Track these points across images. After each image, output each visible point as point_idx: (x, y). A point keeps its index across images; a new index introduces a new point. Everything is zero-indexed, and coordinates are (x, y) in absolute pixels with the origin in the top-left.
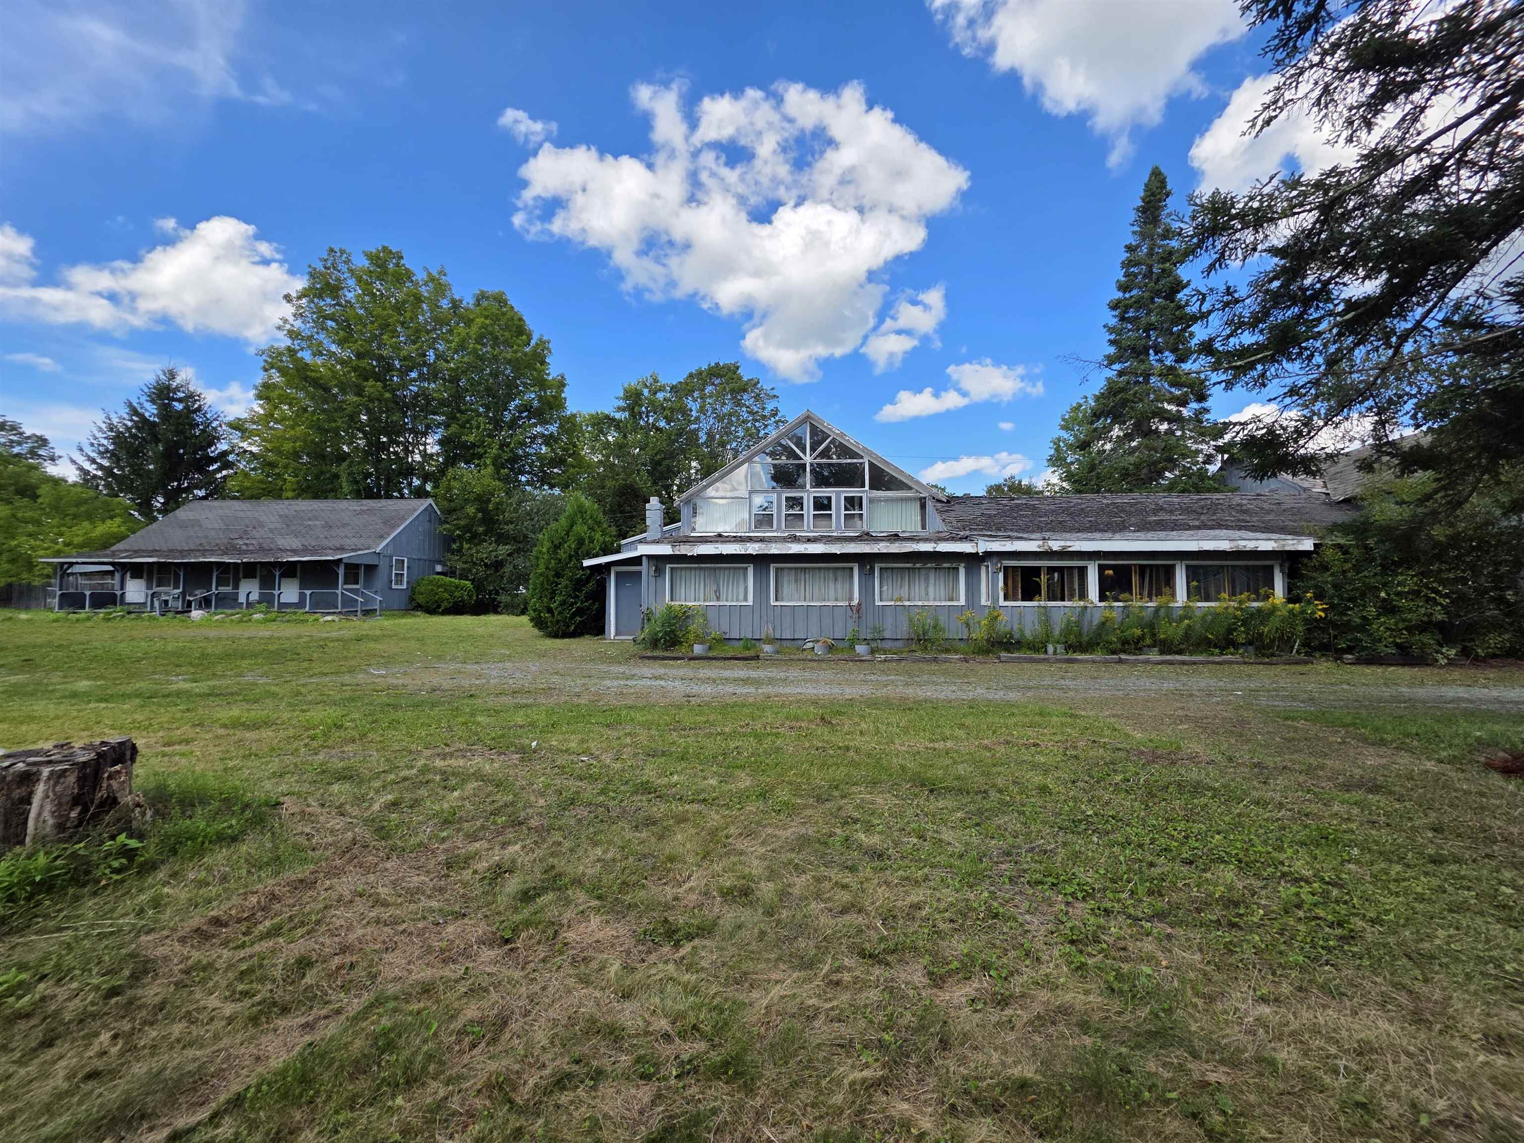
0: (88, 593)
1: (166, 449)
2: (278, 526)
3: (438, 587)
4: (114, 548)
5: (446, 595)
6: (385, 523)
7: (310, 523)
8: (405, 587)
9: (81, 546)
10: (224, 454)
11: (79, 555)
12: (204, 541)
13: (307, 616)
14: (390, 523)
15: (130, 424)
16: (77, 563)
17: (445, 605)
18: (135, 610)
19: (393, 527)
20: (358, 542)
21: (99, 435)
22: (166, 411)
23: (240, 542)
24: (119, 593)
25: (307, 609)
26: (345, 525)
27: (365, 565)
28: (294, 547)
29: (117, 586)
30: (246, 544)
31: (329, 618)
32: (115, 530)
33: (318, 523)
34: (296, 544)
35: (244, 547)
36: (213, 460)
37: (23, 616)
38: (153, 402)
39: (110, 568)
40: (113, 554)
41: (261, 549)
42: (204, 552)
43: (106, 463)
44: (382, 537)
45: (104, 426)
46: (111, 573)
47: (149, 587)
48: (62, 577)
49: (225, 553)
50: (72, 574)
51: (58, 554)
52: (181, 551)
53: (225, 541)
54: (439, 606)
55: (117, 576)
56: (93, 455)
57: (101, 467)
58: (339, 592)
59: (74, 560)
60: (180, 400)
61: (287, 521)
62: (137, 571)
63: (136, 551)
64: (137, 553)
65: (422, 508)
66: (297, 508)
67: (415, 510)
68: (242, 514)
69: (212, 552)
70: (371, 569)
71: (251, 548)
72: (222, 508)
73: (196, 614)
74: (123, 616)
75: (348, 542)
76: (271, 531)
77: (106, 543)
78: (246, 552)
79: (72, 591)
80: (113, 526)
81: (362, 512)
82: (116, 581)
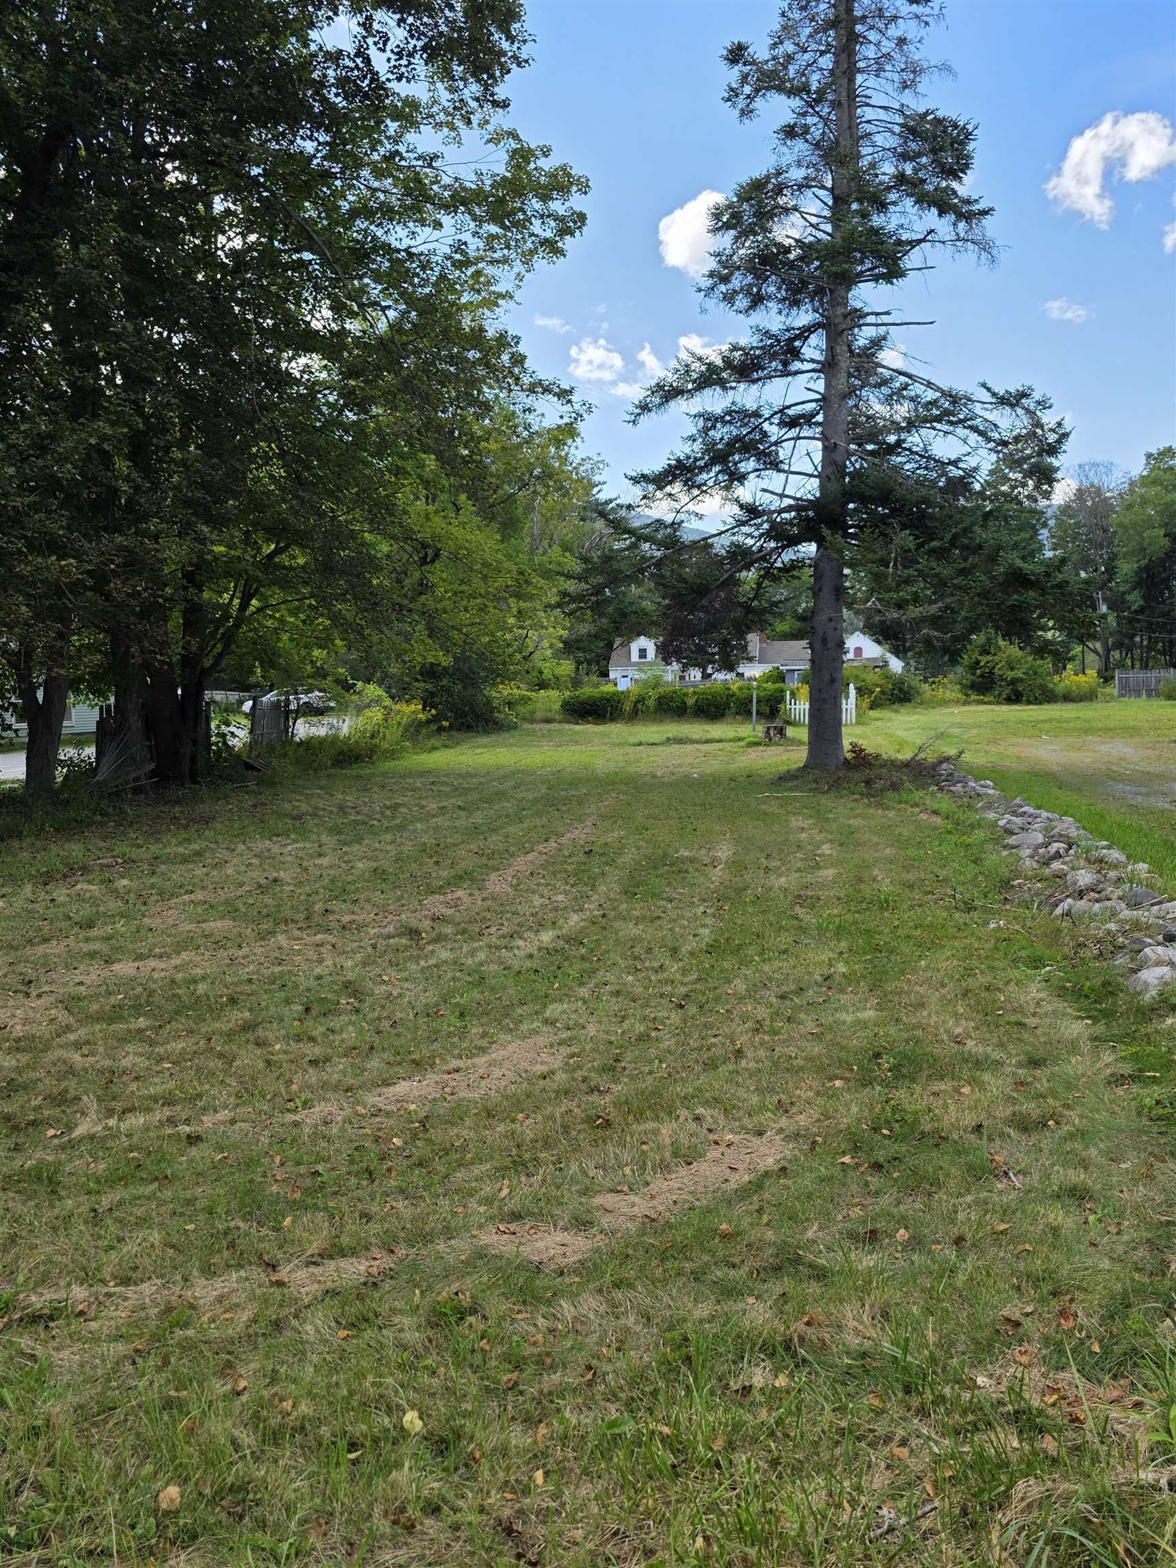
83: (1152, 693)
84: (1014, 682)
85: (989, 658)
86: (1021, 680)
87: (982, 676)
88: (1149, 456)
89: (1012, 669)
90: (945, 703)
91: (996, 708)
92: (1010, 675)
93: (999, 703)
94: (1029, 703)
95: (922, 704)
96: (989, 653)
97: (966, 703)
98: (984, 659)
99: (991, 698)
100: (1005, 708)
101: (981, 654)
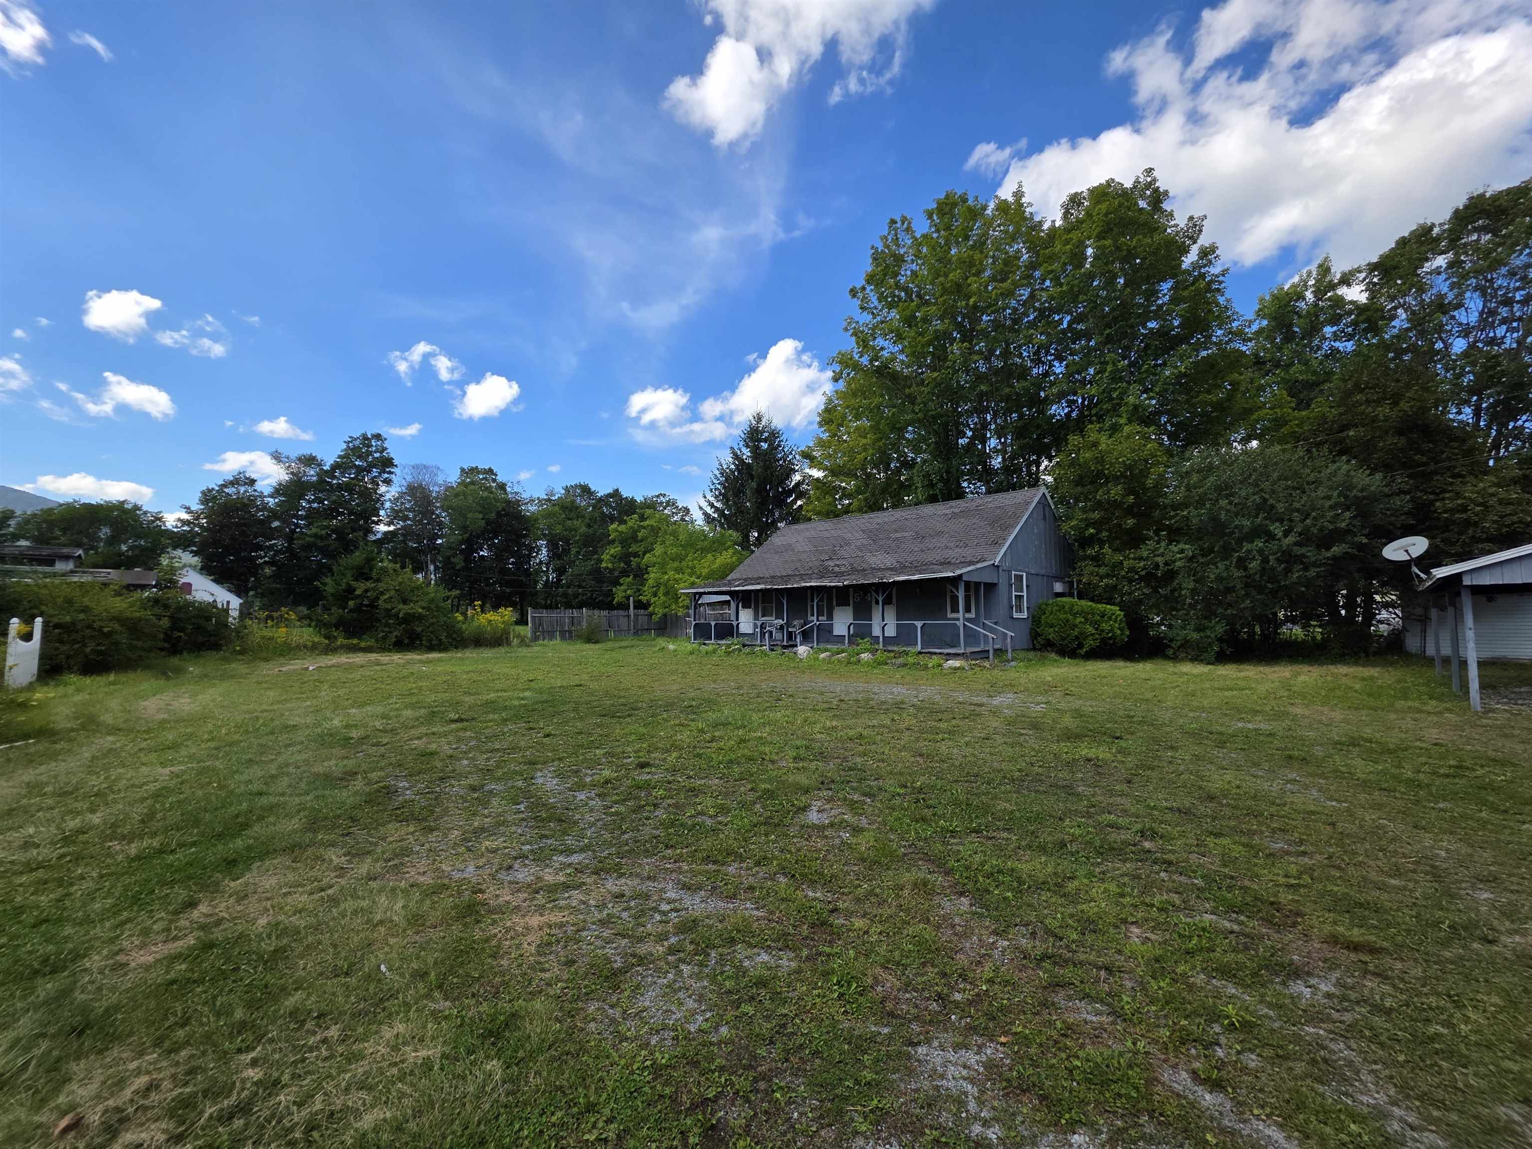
0: (713, 623)
1: (758, 485)
2: (865, 542)
3: (1075, 615)
4: (729, 578)
5: (1090, 629)
6: (992, 524)
7: (898, 535)
8: (1025, 615)
9: (707, 578)
10: (798, 484)
11: (706, 586)
12: (798, 565)
13: (922, 660)
14: (1001, 523)
15: (733, 467)
16: (705, 593)
17: (1089, 643)
18: (748, 641)
19: (1008, 528)
20: (968, 553)
21: (716, 482)
22: (756, 451)
23: (831, 563)
24: (735, 623)
25: (919, 648)
26: (939, 534)
27: (985, 584)
28: (888, 565)
29: (733, 618)
30: (838, 566)
31: (956, 663)
32: (729, 560)
33: (906, 534)
34: (889, 561)
35: (837, 569)
36: (789, 493)
37: (671, 647)
38: (747, 446)
39: (727, 598)
40: (730, 584)
41: (854, 570)
42: (802, 577)
43: (718, 505)
44: (996, 544)
45: (717, 473)
46: (727, 603)
47: (756, 618)
48: (695, 608)
49: (821, 577)
50: (703, 604)
51: (692, 585)
52: (782, 577)
53: (817, 563)
54: (1081, 646)
55: (733, 604)
56: (712, 499)
57: (717, 510)
58: (960, 623)
59: (702, 590)
60: (765, 440)
61: (873, 536)
62: (745, 599)
63: (746, 580)
64: (747, 581)
65: (1036, 500)
66: (879, 521)
67: (1028, 504)
68: (827, 534)
69: (810, 578)
70: (991, 587)
71: (843, 569)
72: (807, 530)
73: (802, 650)
74: (740, 650)
75: (953, 554)
76: (859, 548)
77: (723, 573)
78: (842, 574)
79: (702, 621)
80: (725, 557)
81: (954, 515)
82: (732, 611)
83: (568, 635)
84: (409, 619)
85: (370, 584)
86: (420, 617)
87: (358, 609)
88: (463, 470)
89: (405, 602)
90: (288, 650)
91: (384, 658)
92: (404, 609)
93: (383, 650)
94: (431, 648)
95: (241, 653)
96: (368, 578)
97: (329, 650)
98: (360, 588)
99: (371, 642)
100: (397, 658)
101: (356, 580)
